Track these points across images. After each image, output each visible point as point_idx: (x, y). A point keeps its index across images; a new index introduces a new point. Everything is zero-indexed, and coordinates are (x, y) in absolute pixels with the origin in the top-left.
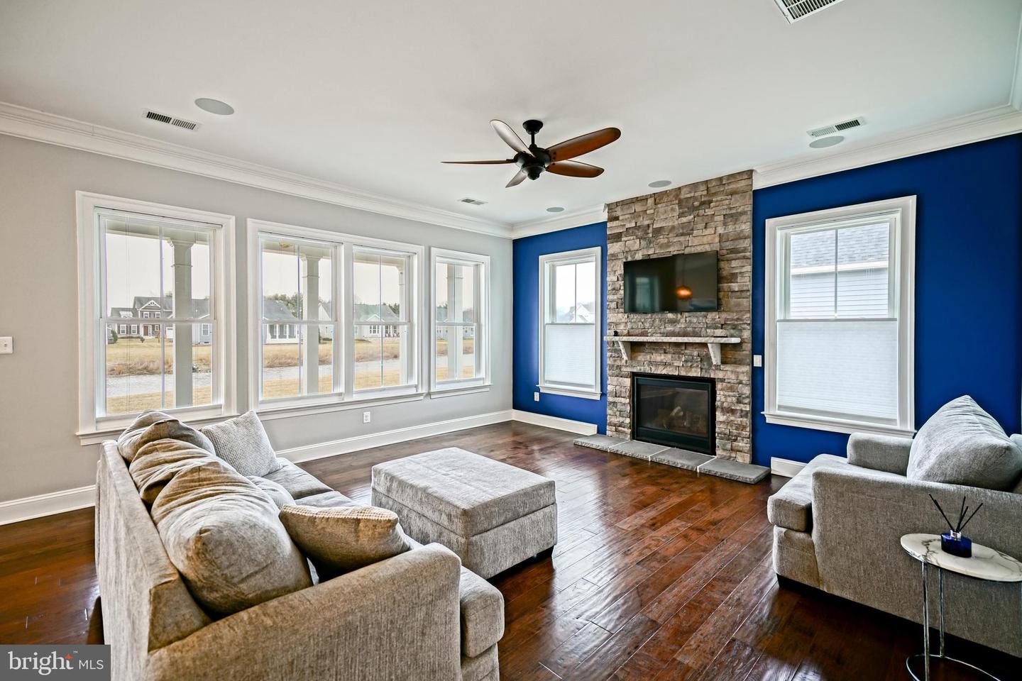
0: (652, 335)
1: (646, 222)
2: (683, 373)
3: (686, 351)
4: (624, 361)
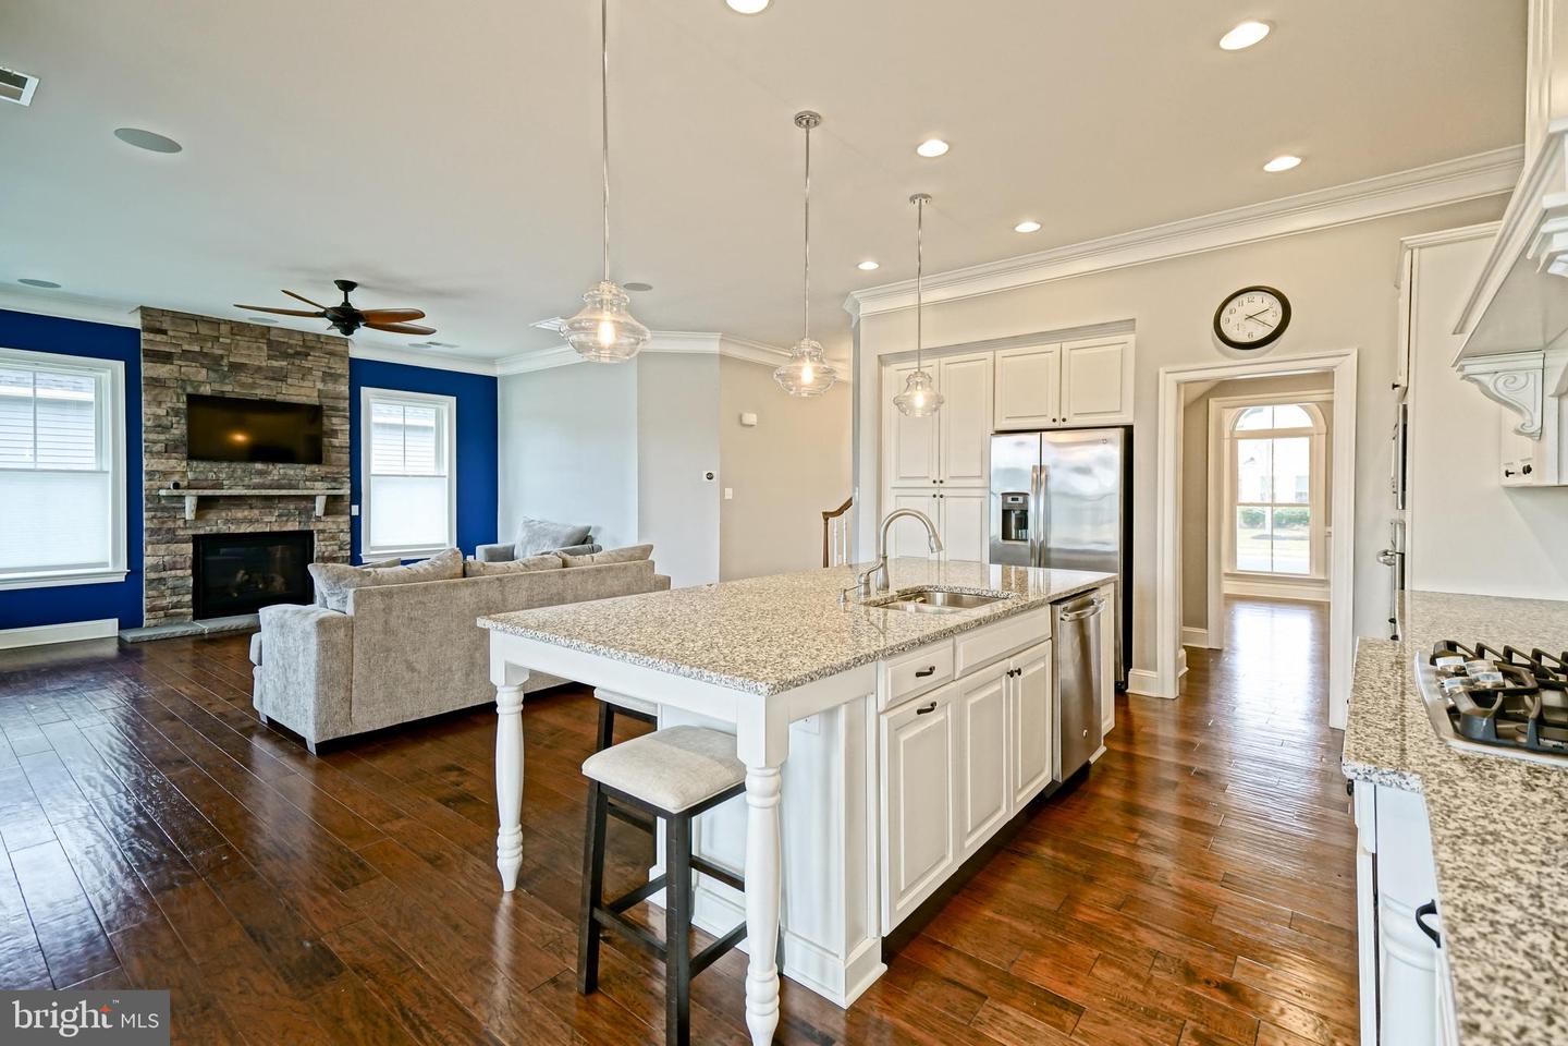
0: (230, 488)
1: (219, 352)
2: (276, 528)
3: (280, 505)
4: (181, 523)
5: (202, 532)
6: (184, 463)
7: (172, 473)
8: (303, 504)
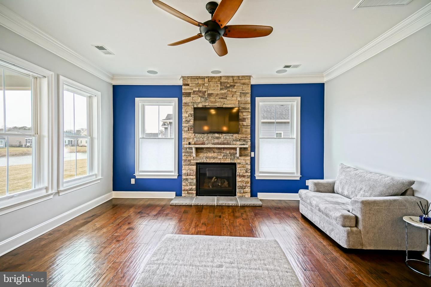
0: (207, 144)
1: (204, 90)
2: (222, 162)
3: (224, 151)
4: (192, 158)
5: (198, 162)
6: (194, 134)
7: (190, 138)
8: (232, 151)
